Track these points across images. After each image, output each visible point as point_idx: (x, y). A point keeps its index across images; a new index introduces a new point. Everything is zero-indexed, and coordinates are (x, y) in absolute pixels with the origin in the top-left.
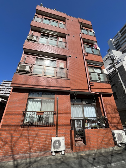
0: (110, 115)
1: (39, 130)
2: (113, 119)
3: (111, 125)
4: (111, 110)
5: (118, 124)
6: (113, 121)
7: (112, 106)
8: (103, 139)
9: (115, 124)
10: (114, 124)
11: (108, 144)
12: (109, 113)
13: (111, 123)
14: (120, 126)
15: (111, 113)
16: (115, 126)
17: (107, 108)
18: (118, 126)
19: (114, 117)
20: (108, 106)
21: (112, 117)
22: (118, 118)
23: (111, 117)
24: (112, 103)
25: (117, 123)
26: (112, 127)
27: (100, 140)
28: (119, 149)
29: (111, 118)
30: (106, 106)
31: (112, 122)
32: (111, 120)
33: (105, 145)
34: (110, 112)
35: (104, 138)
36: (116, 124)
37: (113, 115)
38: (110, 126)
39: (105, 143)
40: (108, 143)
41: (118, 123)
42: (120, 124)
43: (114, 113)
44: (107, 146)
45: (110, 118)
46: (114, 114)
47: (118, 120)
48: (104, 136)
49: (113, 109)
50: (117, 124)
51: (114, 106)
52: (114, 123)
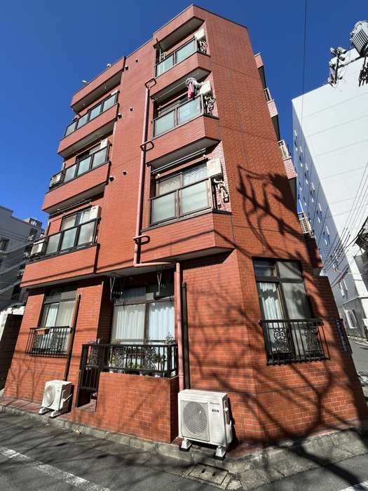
0: (204, 334)
1: (46, 363)
2: (212, 349)
3: (201, 370)
4: (210, 315)
5: (234, 370)
6: (211, 356)
7: (220, 299)
8: (138, 408)
9: (220, 369)
10: (214, 368)
11: (148, 429)
12: (201, 326)
13: (200, 363)
14: (241, 379)
15: (209, 326)
16: (214, 375)
17: (196, 309)
18: (228, 375)
19: (219, 342)
20: (202, 301)
21: (211, 342)
22: (235, 346)
23: (207, 342)
24: (221, 287)
25: (229, 366)
26: (204, 377)
27: (130, 408)
28: (174, 456)
29: (203, 344)
30: (197, 299)
31: (205, 357)
32: (203, 350)
33: (142, 427)
34: (207, 321)
35: (141, 405)
36: (223, 366)
37: (216, 333)
38: (195, 374)
39: (141, 423)
40: (150, 425)
41: (235, 365)
42: (241, 371)
43: (222, 326)
44: (146, 434)
45: (200, 342)
46: (221, 331)
47: (234, 354)
48: (144, 401)
49: (220, 311)
50: (225, 370)
51: (229, 298)
52: (215, 363)
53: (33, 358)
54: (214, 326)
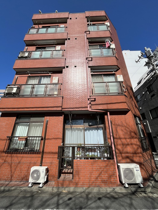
0: (122, 141)
1: (23, 157)
2: (125, 147)
3: (121, 156)
4: (123, 134)
5: (135, 155)
6: (125, 150)
7: (127, 129)
9: (129, 155)
10: (127, 155)
12: (120, 138)
13: (121, 153)
14: (138, 158)
15: (123, 138)
16: (127, 157)
17: (117, 132)
18: (133, 157)
19: (128, 144)
20: (119, 129)
21: (125, 144)
22: (134, 146)
23: (123, 144)
24: (126, 124)
25: (133, 153)
26: (123, 158)
29: (122, 146)
30: (117, 128)
31: (123, 151)
32: (122, 148)
34: (122, 136)
36: (130, 154)
37: (127, 141)
38: (119, 157)
39: (102, 180)
41: (135, 153)
42: (138, 155)
43: (129, 138)
45: (120, 145)
47: (134, 149)
48: (102, 171)
49: (127, 133)
50: (132, 155)
51: (130, 128)
52: (127, 153)
53: (9, 155)
54: (125, 139)
